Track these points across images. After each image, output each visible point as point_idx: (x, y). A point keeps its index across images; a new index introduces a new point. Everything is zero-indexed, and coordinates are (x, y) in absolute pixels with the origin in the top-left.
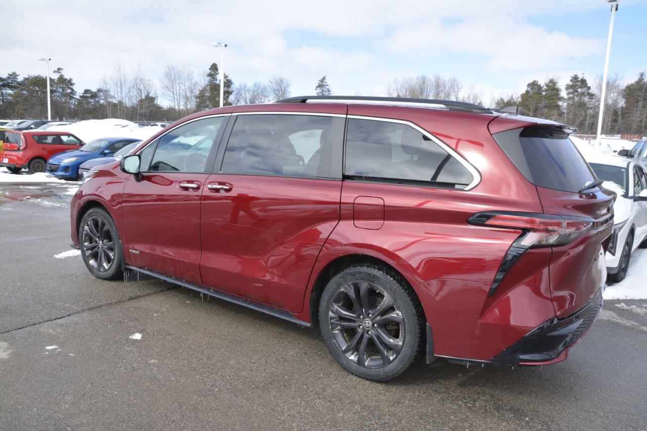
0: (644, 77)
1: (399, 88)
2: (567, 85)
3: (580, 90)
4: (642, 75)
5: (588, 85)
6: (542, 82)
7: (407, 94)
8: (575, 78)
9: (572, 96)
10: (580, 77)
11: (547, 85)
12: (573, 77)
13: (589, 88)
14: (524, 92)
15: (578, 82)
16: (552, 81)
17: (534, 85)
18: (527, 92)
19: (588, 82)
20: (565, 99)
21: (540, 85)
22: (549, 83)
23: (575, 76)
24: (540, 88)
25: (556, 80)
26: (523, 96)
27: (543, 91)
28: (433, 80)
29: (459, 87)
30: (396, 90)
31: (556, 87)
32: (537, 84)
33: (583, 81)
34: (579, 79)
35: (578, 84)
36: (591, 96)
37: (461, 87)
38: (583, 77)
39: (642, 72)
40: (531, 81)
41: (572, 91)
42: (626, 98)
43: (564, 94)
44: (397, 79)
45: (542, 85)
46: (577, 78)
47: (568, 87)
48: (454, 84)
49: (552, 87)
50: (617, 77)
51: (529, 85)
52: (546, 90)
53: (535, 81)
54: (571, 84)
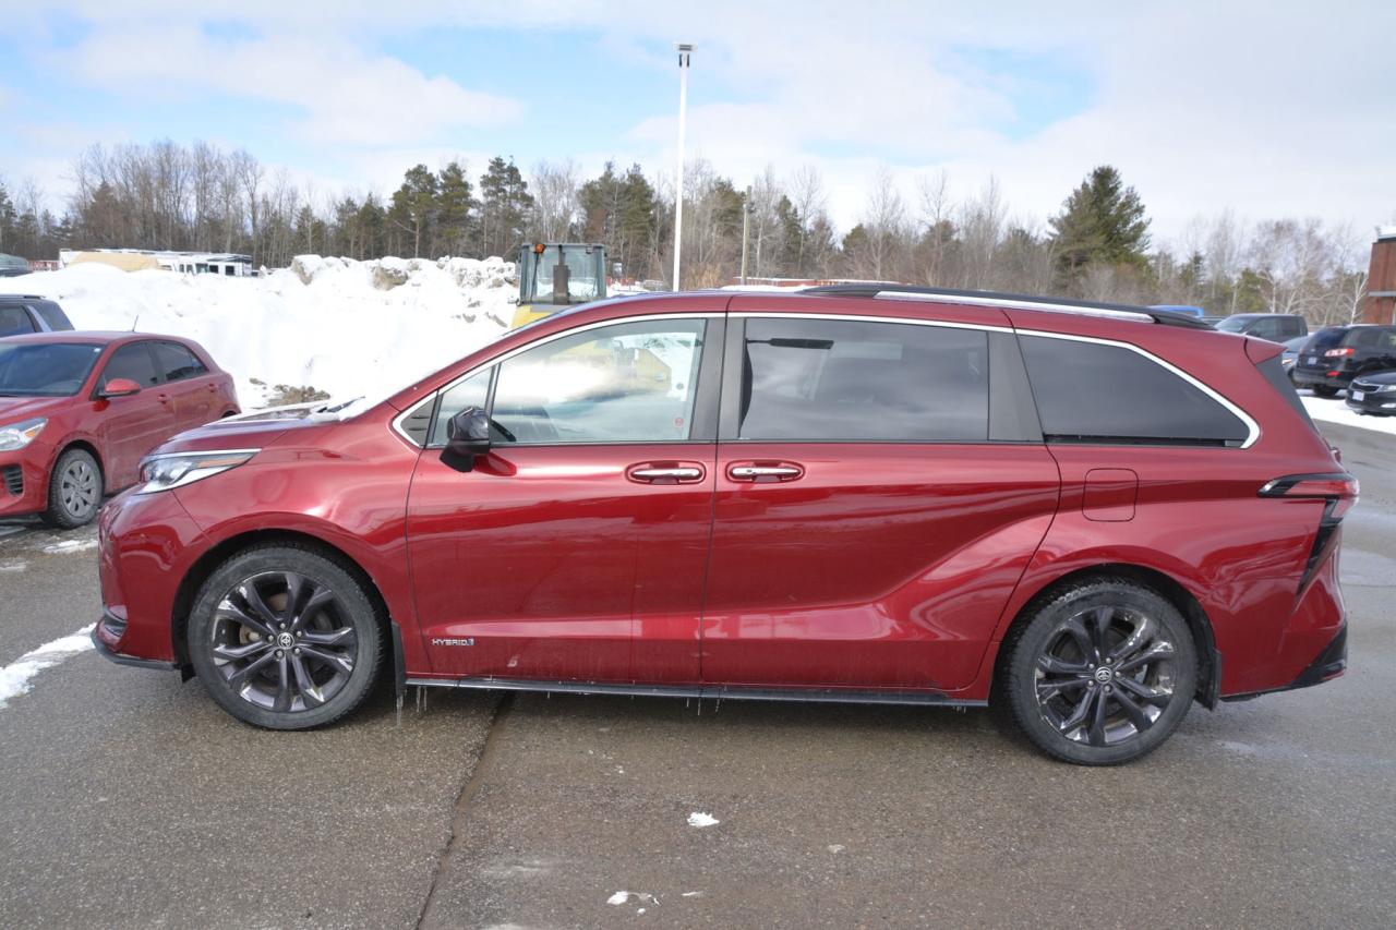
0: (612, 170)
1: (106, 167)
2: (484, 176)
3: (507, 188)
4: (609, 166)
5: (523, 180)
6: (435, 169)
7: (130, 183)
8: (497, 164)
9: (494, 198)
10: (507, 162)
11: (445, 177)
12: (493, 163)
13: (524, 185)
14: (398, 188)
15: (503, 171)
16: (453, 168)
17: (418, 174)
18: (406, 188)
19: (521, 172)
20: (481, 205)
21: (431, 174)
22: (449, 170)
23: (498, 159)
24: (431, 180)
25: (460, 166)
26: (397, 196)
27: (437, 188)
28: (190, 150)
29: (258, 173)
30: (98, 170)
31: (464, 180)
32: (425, 172)
33: (513, 171)
34: (505, 167)
35: (503, 175)
36: (528, 200)
37: (262, 173)
38: (512, 164)
39: (609, 160)
40: (412, 167)
41: (494, 189)
42: (587, 208)
43: (477, 193)
44: (98, 145)
45: (435, 176)
46: (502, 165)
47: (486, 182)
48: (244, 164)
49: (455, 178)
50: (571, 167)
51: (409, 174)
52: (443, 187)
53: (420, 166)
54: (490, 175)
